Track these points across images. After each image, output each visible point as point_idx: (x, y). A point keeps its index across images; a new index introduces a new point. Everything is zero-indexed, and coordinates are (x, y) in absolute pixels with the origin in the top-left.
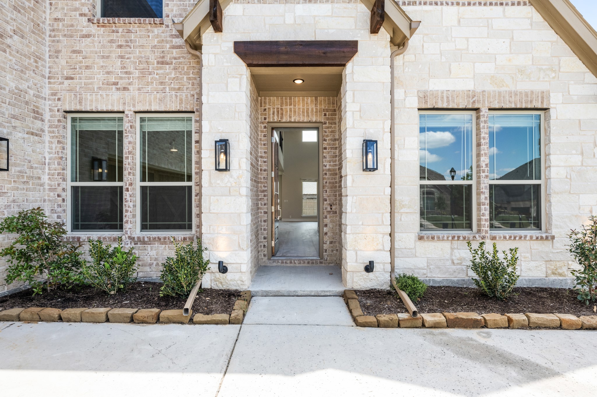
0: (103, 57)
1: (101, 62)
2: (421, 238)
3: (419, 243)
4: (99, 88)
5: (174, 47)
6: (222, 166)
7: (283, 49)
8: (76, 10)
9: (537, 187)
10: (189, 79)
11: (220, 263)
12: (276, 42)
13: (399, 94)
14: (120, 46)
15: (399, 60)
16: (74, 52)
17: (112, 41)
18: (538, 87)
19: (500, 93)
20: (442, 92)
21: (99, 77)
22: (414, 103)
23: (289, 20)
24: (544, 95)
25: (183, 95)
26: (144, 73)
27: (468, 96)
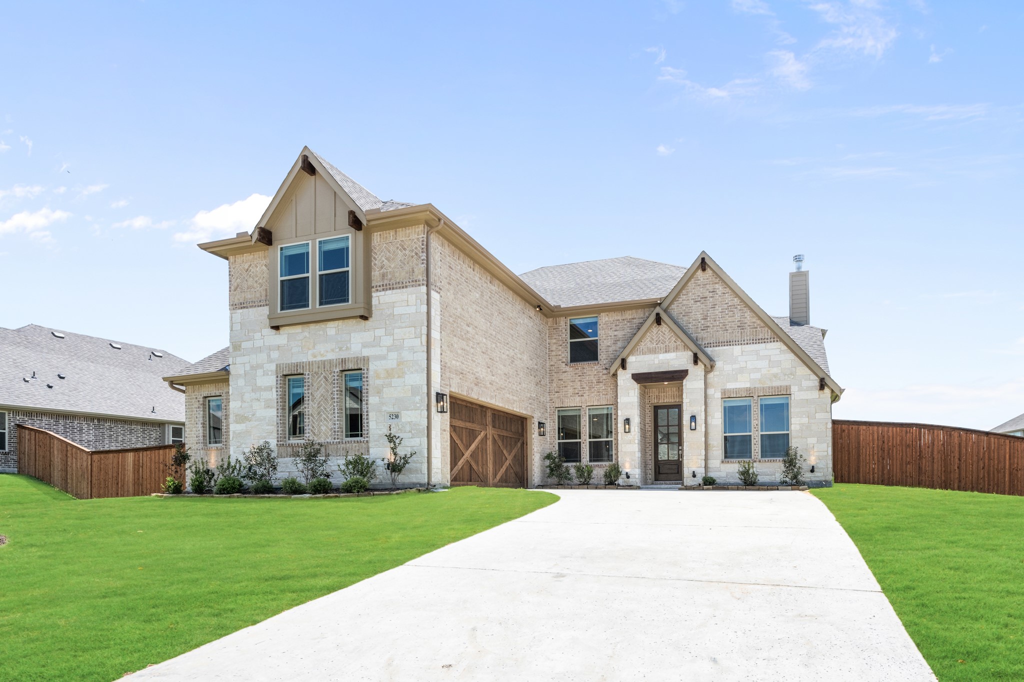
0: (572, 381)
1: (571, 384)
2: (723, 462)
3: (722, 465)
4: (571, 396)
5: (604, 374)
6: (627, 430)
7: (653, 376)
8: (560, 360)
9: (788, 434)
10: (611, 389)
11: (627, 473)
12: (650, 373)
13: (710, 391)
14: (580, 376)
15: (711, 375)
16: (559, 380)
17: (576, 374)
18: (784, 383)
19: (763, 388)
20: (733, 389)
21: (571, 391)
22: (718, 395)
23: (656, 362)
24: (788, 388)
25: (608, 397)
26: (590, 388)
27: (747, 390)
